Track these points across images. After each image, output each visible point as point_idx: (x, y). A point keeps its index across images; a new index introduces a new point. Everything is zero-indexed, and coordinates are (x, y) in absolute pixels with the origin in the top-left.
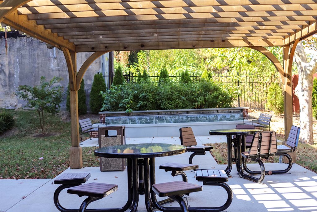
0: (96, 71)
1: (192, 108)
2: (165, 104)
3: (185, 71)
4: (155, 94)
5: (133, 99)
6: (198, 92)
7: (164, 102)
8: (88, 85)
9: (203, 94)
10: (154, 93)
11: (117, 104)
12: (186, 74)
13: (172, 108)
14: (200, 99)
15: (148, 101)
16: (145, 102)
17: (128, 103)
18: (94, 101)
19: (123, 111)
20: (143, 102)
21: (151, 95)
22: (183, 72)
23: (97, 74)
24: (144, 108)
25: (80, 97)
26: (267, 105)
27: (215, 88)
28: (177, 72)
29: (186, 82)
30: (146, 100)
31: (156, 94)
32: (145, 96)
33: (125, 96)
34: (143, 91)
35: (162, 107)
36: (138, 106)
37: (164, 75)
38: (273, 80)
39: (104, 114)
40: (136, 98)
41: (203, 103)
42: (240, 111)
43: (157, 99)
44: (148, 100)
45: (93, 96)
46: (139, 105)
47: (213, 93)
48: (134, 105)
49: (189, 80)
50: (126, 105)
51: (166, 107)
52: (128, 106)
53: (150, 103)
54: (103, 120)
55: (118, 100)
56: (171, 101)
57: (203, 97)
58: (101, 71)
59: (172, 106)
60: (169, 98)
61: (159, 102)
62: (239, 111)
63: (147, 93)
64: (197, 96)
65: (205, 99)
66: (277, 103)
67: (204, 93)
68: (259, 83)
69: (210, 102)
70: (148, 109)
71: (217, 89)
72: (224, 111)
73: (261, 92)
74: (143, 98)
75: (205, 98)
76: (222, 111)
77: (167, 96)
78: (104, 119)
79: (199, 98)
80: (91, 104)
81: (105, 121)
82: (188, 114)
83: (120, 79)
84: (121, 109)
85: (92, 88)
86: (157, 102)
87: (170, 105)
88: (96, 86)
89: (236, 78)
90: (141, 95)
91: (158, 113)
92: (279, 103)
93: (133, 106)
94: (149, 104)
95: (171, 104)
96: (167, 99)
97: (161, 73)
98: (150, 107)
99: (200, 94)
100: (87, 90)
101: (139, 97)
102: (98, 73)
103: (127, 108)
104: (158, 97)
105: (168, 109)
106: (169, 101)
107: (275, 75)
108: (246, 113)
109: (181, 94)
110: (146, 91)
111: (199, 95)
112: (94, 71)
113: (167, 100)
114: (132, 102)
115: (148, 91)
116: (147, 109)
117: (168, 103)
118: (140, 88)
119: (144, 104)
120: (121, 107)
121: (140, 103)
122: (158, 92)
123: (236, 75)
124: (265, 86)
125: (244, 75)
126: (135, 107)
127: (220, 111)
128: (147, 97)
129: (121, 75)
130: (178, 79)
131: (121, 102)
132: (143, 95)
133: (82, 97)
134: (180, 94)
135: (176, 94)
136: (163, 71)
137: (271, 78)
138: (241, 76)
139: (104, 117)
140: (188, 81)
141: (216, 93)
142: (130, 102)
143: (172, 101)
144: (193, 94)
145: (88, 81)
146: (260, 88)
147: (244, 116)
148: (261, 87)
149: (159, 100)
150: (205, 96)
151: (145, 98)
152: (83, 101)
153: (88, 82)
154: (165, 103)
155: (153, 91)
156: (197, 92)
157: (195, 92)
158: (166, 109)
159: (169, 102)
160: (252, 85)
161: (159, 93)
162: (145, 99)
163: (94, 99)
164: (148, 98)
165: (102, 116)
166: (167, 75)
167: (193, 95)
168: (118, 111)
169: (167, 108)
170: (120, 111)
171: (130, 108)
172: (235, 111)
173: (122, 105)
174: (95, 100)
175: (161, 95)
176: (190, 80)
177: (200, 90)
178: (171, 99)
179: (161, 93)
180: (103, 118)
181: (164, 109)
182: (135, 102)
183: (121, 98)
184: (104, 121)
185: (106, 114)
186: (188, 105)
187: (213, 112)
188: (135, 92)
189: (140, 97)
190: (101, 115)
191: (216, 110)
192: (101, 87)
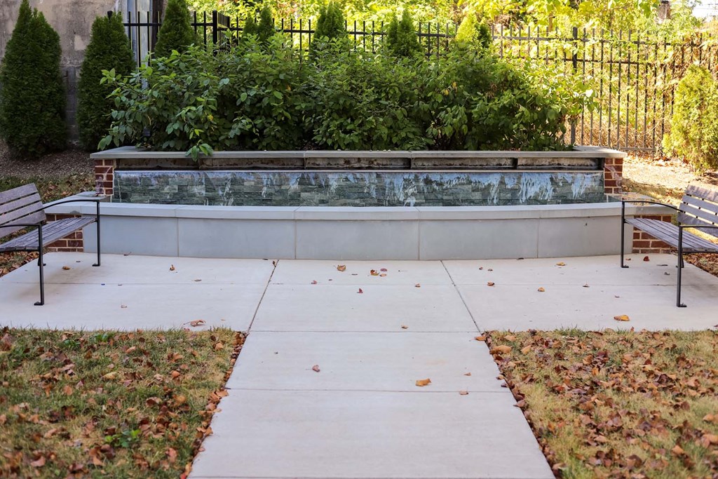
0: (103, 6)
1: (422, 149)
2: (326, 131)
3: (400, 18)
4: (295, 93)
5: (214, 108)
6: (447, 92)
7: (325, 123)
8: (78, 52)
9: (463, 97)
10: (293, 88)
11: (161, 124)
12: (406, 26)
13: (351, 146)
14: (453, 118)
15: (271, 117)
16: (258, 122)
17: (198, 121)
18: (89, 109)
19: (181, 150)
20: (253, 119)
21: (279, 95)
22: (395, 18)
23: (104, 15)
24: (255, 140)
25: (44, 96)
26: (669, 140)
27: (506, 80)
28: (376, 20)
29: (405, 53)
30: (262, 112)
31: (300, 93)
32: (259, 99)
33: (186, 95)
34: (252, 81)
35: (318, 138)
36: (231, 134)
37: (330, 24)
38: (687, 57)
39: (109, 161)
40: (227, 104)
41: (460, 132)
42: (593, 163)
43: (300, 111)
44: (268, 112)
45: (87, 91)
46: (235, 131)
47: (499, 94)
48: (221, 129)
49: (415, 48)
50: (190, 127)
51: (330, 142)
52: (197, 132)
53: (277, 123)
54: (105, 179)
55: (164, 109)
56: (349, 121)
57: (462, 109)
58: (121, 6)
59: (353, 138)
60: (344, 108)
61: (307, 120)
62: (589, 162)
63: (266, 86)
64: (442, 104)
65: (469, 115)
66: (706, 137)
67: (466, 93)
68: (640, 66)
69: (488, 126)
70: (269, 147)
71: (511, 82)
72: (537, 163)
73: (647, 96)
74: (252, 105)
75: (471, 114)
76: (529, 162)
77: (336, 99)
78: (110, 177)
79: (447, 113)
80: (82, 120)
81: (114, 186)
82: (409, 168)
83: (181, 35)
84: (172, 144)
85: (85, 65)
86: (300, 121)
87: (346, 132)
88: (98, 59)
89: (568, 46)
90: (243, 96)
91: (302, 164)
92: (710, 136)
93: (218, 134)
94: (273, 129)
95: (350, 132)
96: (338, 112)
97: (322, 20)
98: (278, 139)
99: (452, 98)
100: (72, 70)
101: (238, 103)
102: (110, 13)
103: (194, 141)
104: (303, 106)
105: (339, 147)
106: (342, 120)
107: (695, 42)
108: (614, 173)
109: (387, 93)
110: (263, 79)
111: (449, 102)
112: (98, 6)
113: (335, 115)
114: (210, 117)
115: (270, 79)
116: (264, 143)
117: (340, 127)
118: (241, 71)
119: (255, 126)
120: (172, 136)
121: (240, 125)
122: (304, 86)
123: (570, 35)
124: (660, 74)
125: (596, 38)
126: (222, 138)
127: (524, 162)
128: (266, 101)
129: (182, 22)
130: (377, 42)
131: (172, 118)
132: (252, 93)
133: (51, 93)
134: (383, 95)
135: (369, 95)
136: (329, 12)
137: (683, 49)
138: (584, 41)
139: (111, 171)
140: (411, 50)
141: (507, 98)
142: (207, 120)
143: (353, 120)
144: (429, 95)
145: (78, 38)
146: (644, 81)
147: (608, 183)
148: (646, 78)
149: (309, 113)
150: (469, 105)
151: (258, 105)
152: (54, 106)
153: (76, 43)
154: (328, 127)
155: (285, 83)
156: (443, 91)
157: (435, 88)
158: (332, 148)
159: (342, 123)
160: (620, 70)
161: (310, 88)
162: (257, 108)
163: (91, 104)
164: (270, 107)
165: (104, 166)
166: (342, 29)
167: (426, 100)
168: (165, 150)
169: (333, 143)
170: (168, 149)
171: (205, 141)
172: (575, 162)
173: (176, 126)
174: (93, 107)
175: (315, 98)
176: (418, 48)
177: (455, 84)
178: (352, 113)
179: (314, 89)
180: (105, 175)
181: (325, 147)
182: (226, 117)
183: (173, 100)
184: (110, 185)
185: (119, 161)
186: (411, 136)
187: (499, 167)
188: (221, 84)
189: (242, 103)
190: (99, 162)
191: (506, 158)
192: (116, 62)
